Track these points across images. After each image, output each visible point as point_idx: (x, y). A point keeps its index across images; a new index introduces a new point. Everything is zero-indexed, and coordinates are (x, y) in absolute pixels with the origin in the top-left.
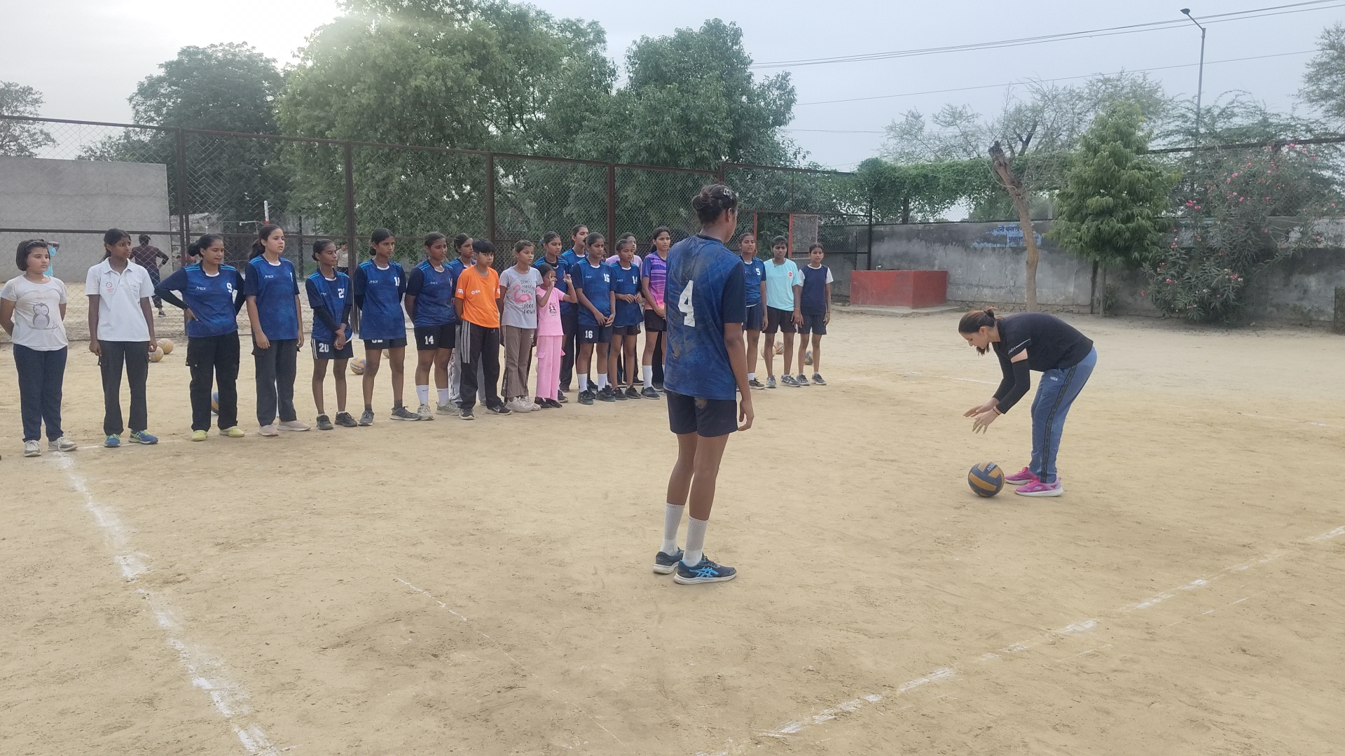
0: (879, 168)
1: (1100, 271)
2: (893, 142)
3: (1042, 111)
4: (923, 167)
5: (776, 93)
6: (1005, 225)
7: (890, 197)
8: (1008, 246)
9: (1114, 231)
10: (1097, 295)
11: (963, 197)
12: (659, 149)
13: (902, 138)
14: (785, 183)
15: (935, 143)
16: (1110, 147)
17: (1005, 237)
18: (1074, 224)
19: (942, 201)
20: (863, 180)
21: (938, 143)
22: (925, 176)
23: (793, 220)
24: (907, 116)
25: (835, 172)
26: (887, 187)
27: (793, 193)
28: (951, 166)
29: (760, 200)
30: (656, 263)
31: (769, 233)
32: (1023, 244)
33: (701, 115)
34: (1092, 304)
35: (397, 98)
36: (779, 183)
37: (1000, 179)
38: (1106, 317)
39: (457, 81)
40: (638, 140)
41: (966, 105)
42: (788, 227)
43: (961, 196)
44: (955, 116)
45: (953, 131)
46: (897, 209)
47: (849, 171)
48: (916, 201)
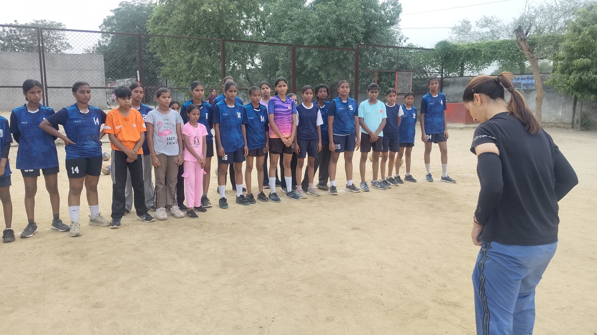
0: (447, 46)
1: (578, 103)
2: (455, 36)
3: (534, 18)
4: (472, 45)
5: (391, 7)
6: (520, 77)
7: (453, 62)
8: (521, 89)
9: (591, 79)
10: (576, 117)
11: (496, 61)
12: (324, 38)
13: (459, 33)
14: (394, 55)
15: (477, 36)
16: (590, 28)
17: (520, 84)
18: (565, 75)
19: (483, 64)
20: (438, 53)
21: (478, 36)
22: (474, 50)
23: (398, 76)
24: (462, 22)
25: (422, 49)
26: (451, 56)
27: (398, 60)
28: (488, 44)
29: (380, 65)
30: (278, 104)
31: (384, 83)
32: (531, 88)
33: (347, 18)
34: (573, 123)
35: (195, 17)
36: (391, 55)
37: (522, 48)
38: (582, 130)
39: (225, 7)
40: (313, 34)
41: (493, 16)
42: (395, 80)
43: (494, 61)
44: (487, 22)
45: (487, 29)
46: (457, 69)
47: (430, 48)
48: (468, 64)
